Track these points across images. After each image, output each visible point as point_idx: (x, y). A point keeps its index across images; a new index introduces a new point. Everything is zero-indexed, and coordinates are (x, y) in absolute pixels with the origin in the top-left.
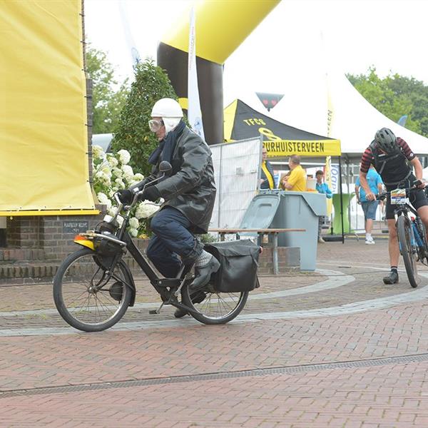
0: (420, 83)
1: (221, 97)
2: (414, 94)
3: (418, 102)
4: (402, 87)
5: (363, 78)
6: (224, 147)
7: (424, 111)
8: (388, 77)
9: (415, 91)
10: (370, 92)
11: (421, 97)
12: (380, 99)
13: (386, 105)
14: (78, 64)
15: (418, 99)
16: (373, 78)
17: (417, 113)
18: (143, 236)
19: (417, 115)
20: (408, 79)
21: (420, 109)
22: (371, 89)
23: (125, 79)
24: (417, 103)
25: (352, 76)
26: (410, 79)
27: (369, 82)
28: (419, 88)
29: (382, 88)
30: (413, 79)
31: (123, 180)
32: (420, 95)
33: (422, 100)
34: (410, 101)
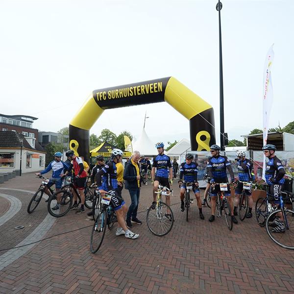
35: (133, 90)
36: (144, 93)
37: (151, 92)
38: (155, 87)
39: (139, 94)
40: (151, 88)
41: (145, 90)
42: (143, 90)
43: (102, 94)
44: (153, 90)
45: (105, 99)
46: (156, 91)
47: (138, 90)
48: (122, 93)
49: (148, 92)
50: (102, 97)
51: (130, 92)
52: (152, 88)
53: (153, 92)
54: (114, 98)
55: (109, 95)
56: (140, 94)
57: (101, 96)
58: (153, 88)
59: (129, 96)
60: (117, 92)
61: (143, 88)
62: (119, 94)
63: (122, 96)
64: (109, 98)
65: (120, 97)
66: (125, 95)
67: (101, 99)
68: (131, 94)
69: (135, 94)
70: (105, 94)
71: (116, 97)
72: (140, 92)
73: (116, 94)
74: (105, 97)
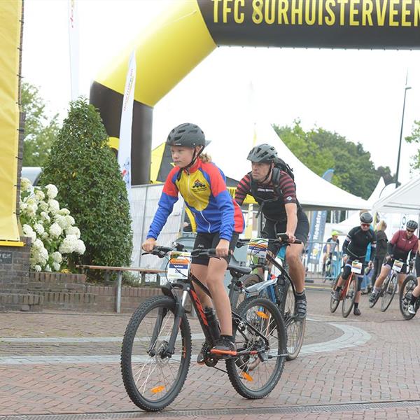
0: (342, 139)
1: (150, 138)
2: (336, 149)
3: (340, 156)
4: (324, 141)
5: (288, 130)
6: (149, 188)
7: (345, 166)
8: (312, 130)
9: (337, 146)
10: (294, 144)
11: (342, 152)
12: (304, 151)
13: (309, 158)
14: (13, 98)
15: (339, 154)
16: (298, 130)
17: (337, 167)
18: (66, 271)
19: (339, 170)
20: (331, 134)
21: (341, 164)
22: (295, 142)
23: (56, 114)
24: (339, 158)
25: (278, 128)
26: (333, 133)
27: (293, 134)
28: (340, 143)
29: (306, 141)
30: (336, 134)
31: (49, 215)
32: (342, 150)
33: (343, 155)
34: (332, 155)
35: (336, 10)
36: (371, 23)
37: (392, 23)
38: (405, 13)
39: (353, 23)
40: (393, 12)
41: (374, 15)
42: (366, 13)
43: (231, 5)
44: (398, 18)
45: (241, 21)
46: (405, 23)
47: (353, 12)
48: (300, 11)
49: (381, 22)
50: (230, 15)
51: (325, 14)
52: (396, 12)
53: (397, 24)
54: (270, 22)
55: (257, 10)
56: (357, 23)
57: (226, 10)
58: (400, 13)
59: (320, 23)
60: (283, 7)
61: (368, 9)
62: (289, 13)
63: (300, 22)
64: (254, 19)
65: (293, 22)
66: (310, 19)
67: (225, 20)
68: (330, 19)
69: (342, 23)
70: (243, 4)
71: (280, 22)
72: (358, 17)
73: (280, 11)
74: (242, 15)
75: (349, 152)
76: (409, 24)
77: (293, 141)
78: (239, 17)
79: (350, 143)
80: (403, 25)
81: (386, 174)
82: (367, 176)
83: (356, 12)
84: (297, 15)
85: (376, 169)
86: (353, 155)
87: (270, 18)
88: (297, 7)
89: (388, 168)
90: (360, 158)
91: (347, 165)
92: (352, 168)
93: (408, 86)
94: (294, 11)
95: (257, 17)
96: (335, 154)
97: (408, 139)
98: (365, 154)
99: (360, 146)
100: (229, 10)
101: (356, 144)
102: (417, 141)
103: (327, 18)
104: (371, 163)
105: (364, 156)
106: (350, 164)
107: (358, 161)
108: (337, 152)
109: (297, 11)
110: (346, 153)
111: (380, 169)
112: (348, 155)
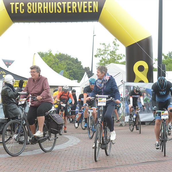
0: (69, 57)
4: (62, 58)
5: (47, 54)
7: (71, 67)
8: (57, 54)
9: (68, 60)
11: (70, 62)
12: (53, 63)
15: (68, 63)
16: (51, 54)
19: (68, 69)
21: (69, 67)
26: (66, 55)
27: (49, 56)
28: (69, 58)
29: (54, 59)
32: (69, 61)
33: (70, 63)
34: (65, 63)
35: (61, 6)
36: (76, 12)
37: (84, 11)
38: (90, 7)
40: (85, 7)
41: (77, 8)
42: (74, 7)
43: (18, 6)
44: (87, 9)
45: (23, 12)
46: (90, 11)
48: (47, 7)
49: (80, 11)
50: (18, 10)
51: (57, 8)
53: (86, 11)
55: (29, 8)
56: (70, 12)
57: (16, 8)
58: (88, 7)
59: (55, 12)
60: (40, 6)
61: (74, 6)
62: (42, 8)
63: (47, 12)
64: (28, 11)
65: (44, 12)
66: (51, 11)
67: (16, 12)
68: (59, 10)
69: (64, 12)
70: (23, 5)
71: (39, 12)
72: (71, 9)
73: (39, 8)
74: (23, 10)
75: (72, 62)
76: (91, 11)
77: (49, 58)
78: (22, 11)
79: (73, 58)
80: (89, 12)
81: (88, 70)
82: (80, 71)
83: (70, 7)
84: (46, 9)
85: (84, 68)
86: (74, 63)
87: (35, 11)
88: (46, 6)
89: (88, 67)
90: (77, 64)
91: (72, 67)
92: (74, 68)
93: (94, 35)
94: (44, 8)
95: (30, 10)
96: (67, 63)
97: (96, 56)
98: (79, 62)
99: (77, 59)
100: (18, 8)
101: (75, 58)
102: (99, 57)
103: (58, 10)
104: (82, 66)
105: (78, 63)
106: (73, 67)
107: (76, 65)
108: (68, 62)
109: (46, 7)
110: (71, 62)
111: (85, 68)
112: (72, 63)
